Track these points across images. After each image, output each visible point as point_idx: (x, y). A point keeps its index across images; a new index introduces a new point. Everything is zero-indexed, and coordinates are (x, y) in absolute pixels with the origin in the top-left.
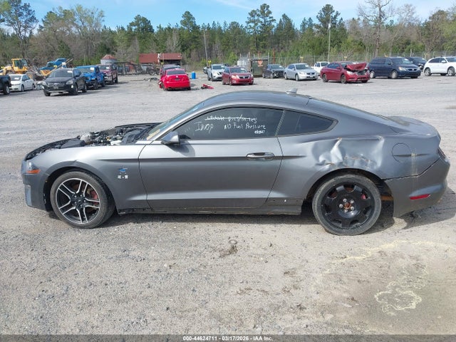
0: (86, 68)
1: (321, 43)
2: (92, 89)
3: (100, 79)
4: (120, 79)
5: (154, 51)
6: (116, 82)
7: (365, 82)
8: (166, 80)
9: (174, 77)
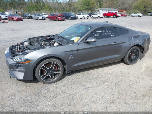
1: (36, 7)
7: (63, 20)
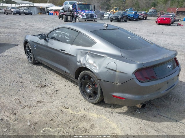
0: (131, 12)
2: (131, 21)
3: (137, 17)
4: (148, 18)
5: (176, 7)
6: (146, 19)
8: (159, 20)
9: (163, 19)
